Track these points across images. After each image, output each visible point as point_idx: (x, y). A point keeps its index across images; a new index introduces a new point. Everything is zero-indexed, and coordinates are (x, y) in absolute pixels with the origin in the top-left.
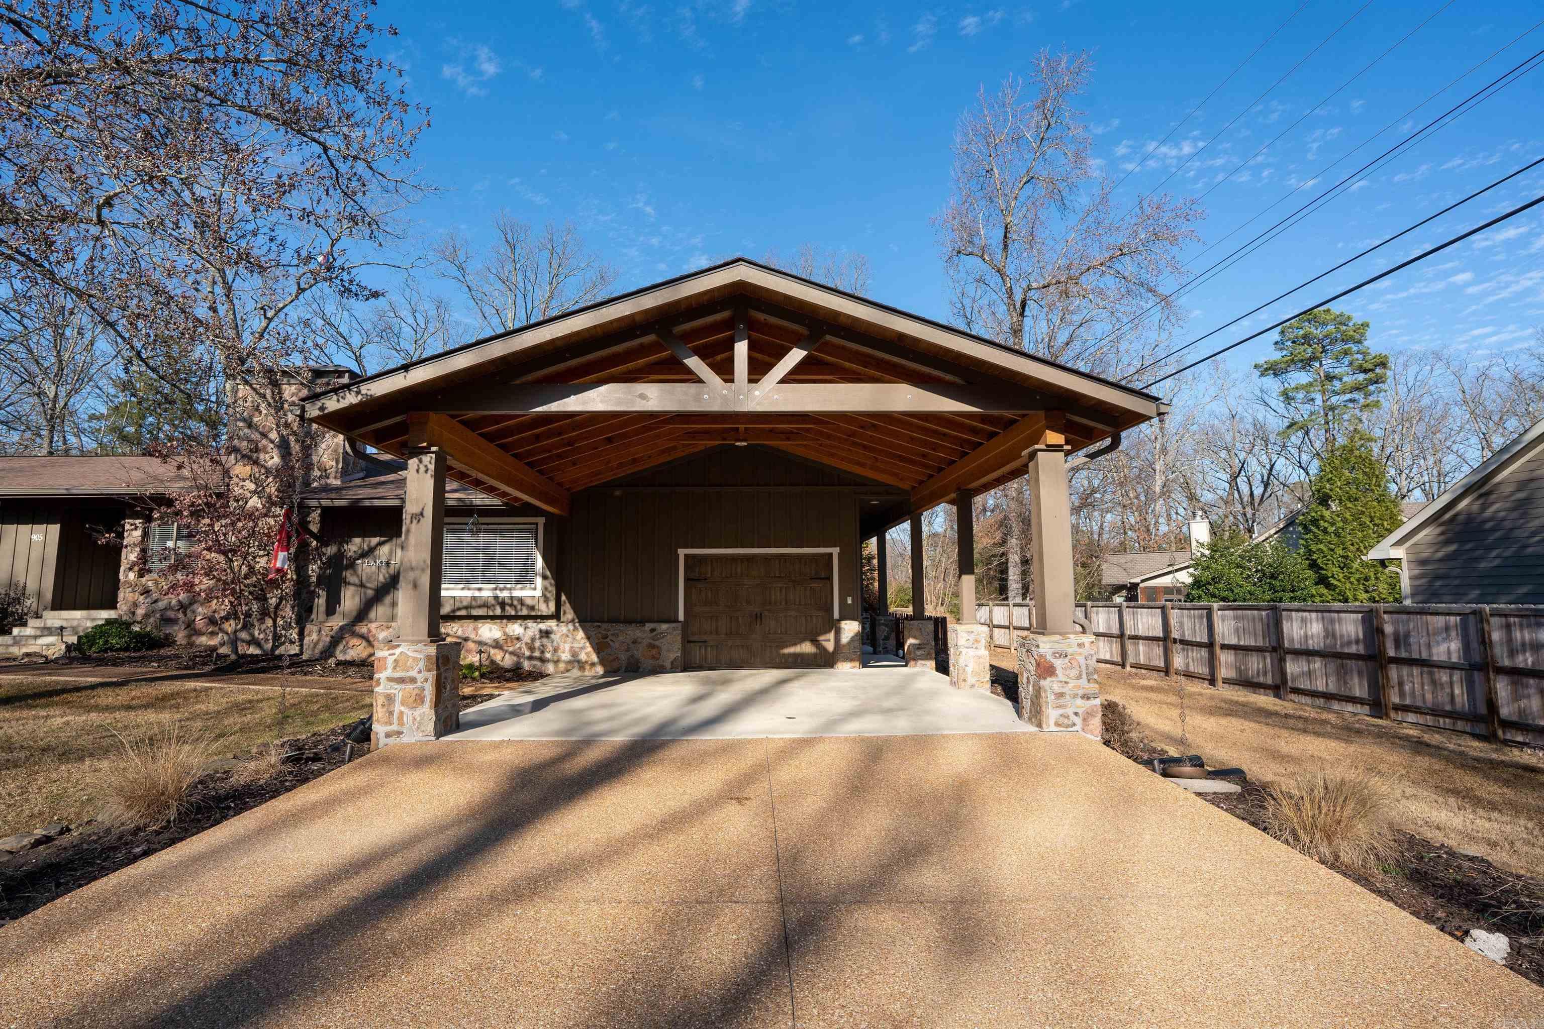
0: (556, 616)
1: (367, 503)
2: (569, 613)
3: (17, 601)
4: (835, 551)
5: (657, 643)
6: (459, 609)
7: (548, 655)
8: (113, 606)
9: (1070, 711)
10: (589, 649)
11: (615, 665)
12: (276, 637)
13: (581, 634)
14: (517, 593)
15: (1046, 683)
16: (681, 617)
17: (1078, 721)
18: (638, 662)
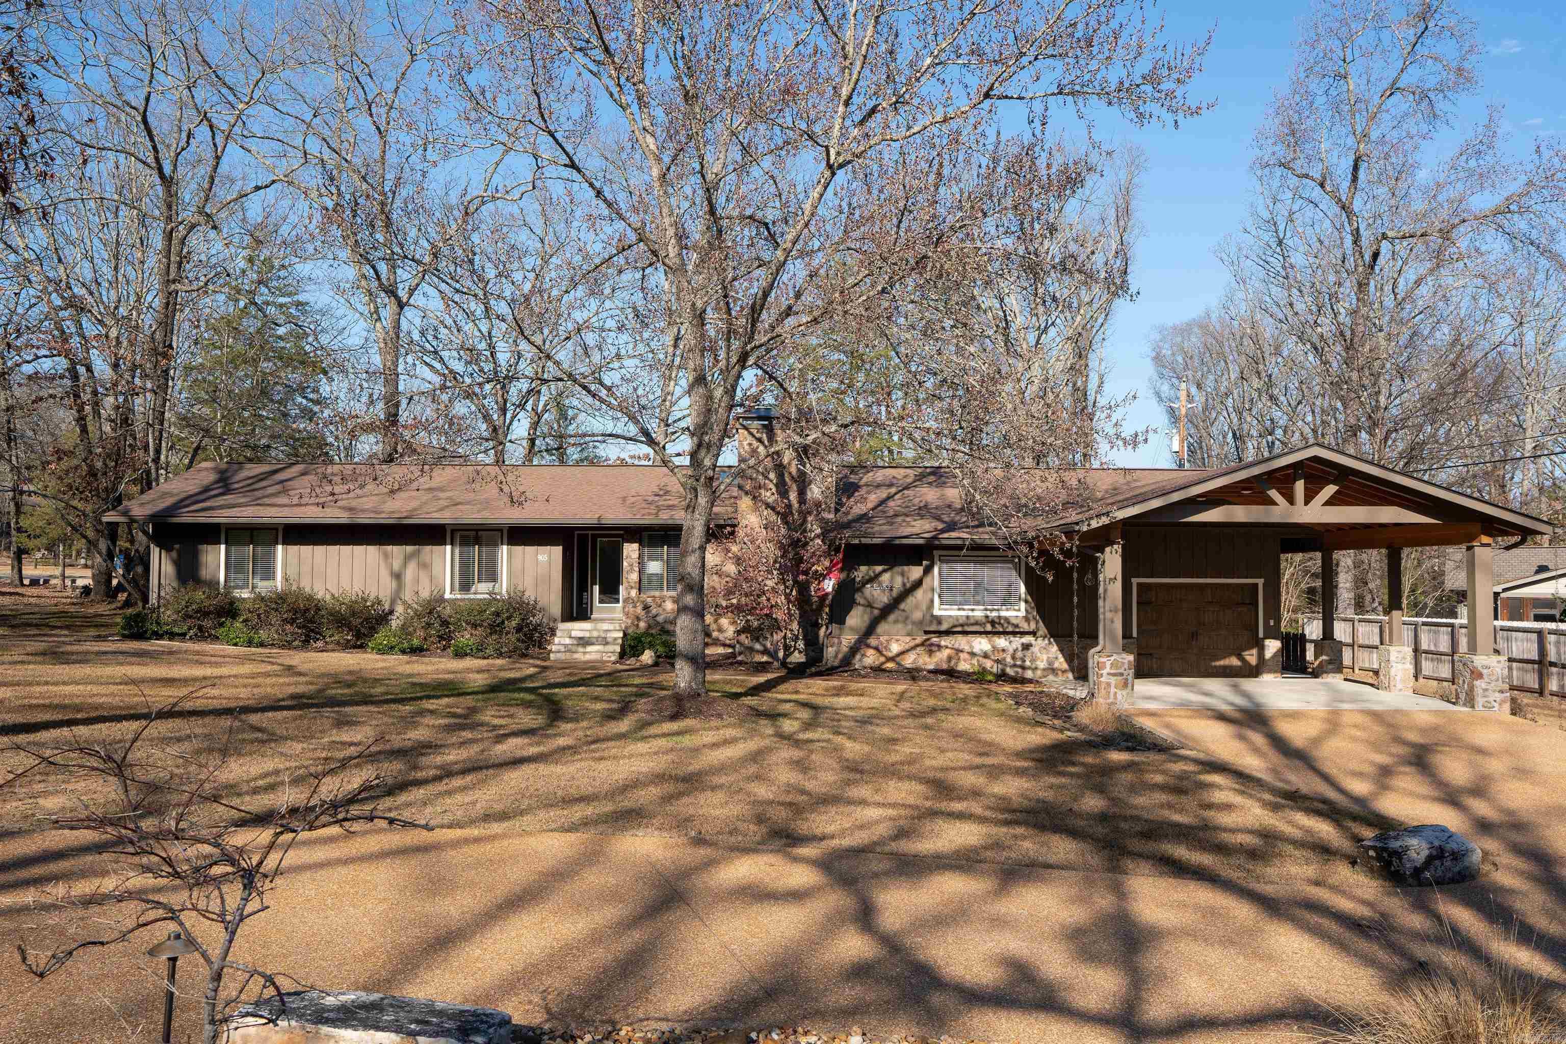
0: (1036, 632)
2: (1043, 630)
3: (531, 613)
4: (1260, 582)
6: (955, 626)
7: (1028, 663)
9: (1491, 699)
10: (1062, 659)
13: (1055, 648)
14: (1004, 614)
15: (1477, 683)
16: (1135, 634)
17: (1496, 705)
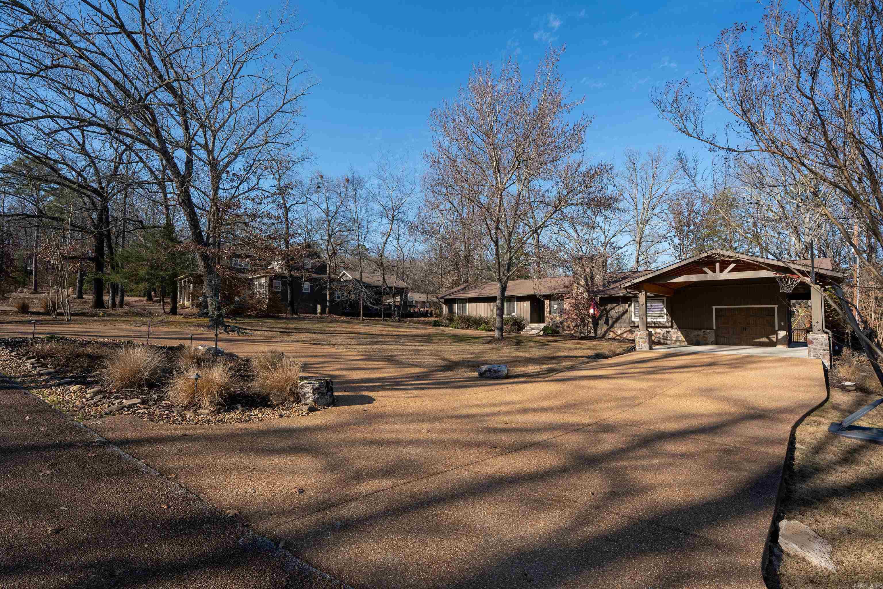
0: (671, 327)
2: (675, 326)
3: (522, 321)
4: (776, 306)
5: (706, 336)
7: (669, 338)
8: (543, 322)
10: (682, 337)
11: (691, 341)
12: (588, 332)
13: (679, 333)
14: (658, 320)
15: (810, 346)
16: (714, 328)
18: (699, 341)
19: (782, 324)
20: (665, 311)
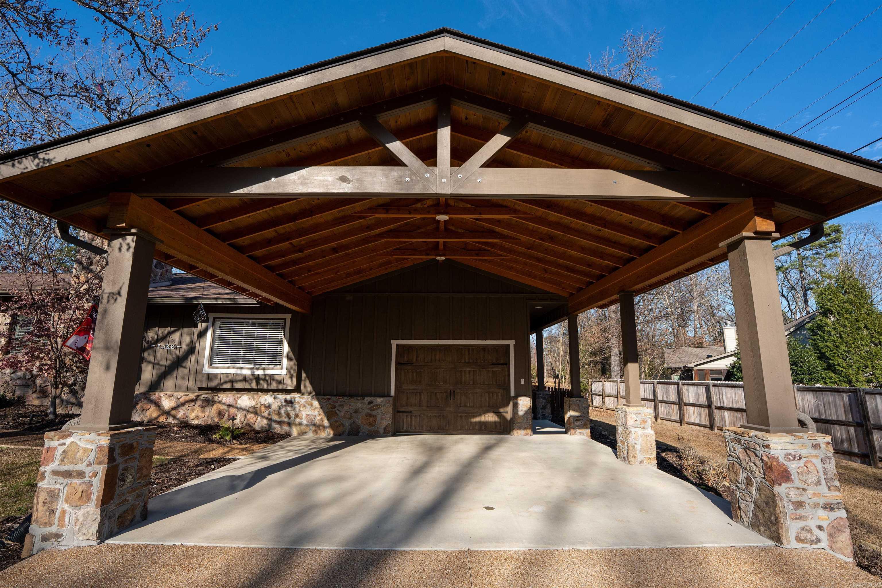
0: (298, 389)
1: (159, 301)
2: (307, 387)
4: (511, 343)
5: (373, 413)
6: (226, 382)
7: (292, 420)
9: (812, 524)
10: (322, 415)
11: (340, 429)
13: (316, 404)
14: (269, 372)
15: (781, 490)
16: (393, 393)
17: (823, 536)
18: (358, 427)
19: (523, 382)
20: (286, 348)
